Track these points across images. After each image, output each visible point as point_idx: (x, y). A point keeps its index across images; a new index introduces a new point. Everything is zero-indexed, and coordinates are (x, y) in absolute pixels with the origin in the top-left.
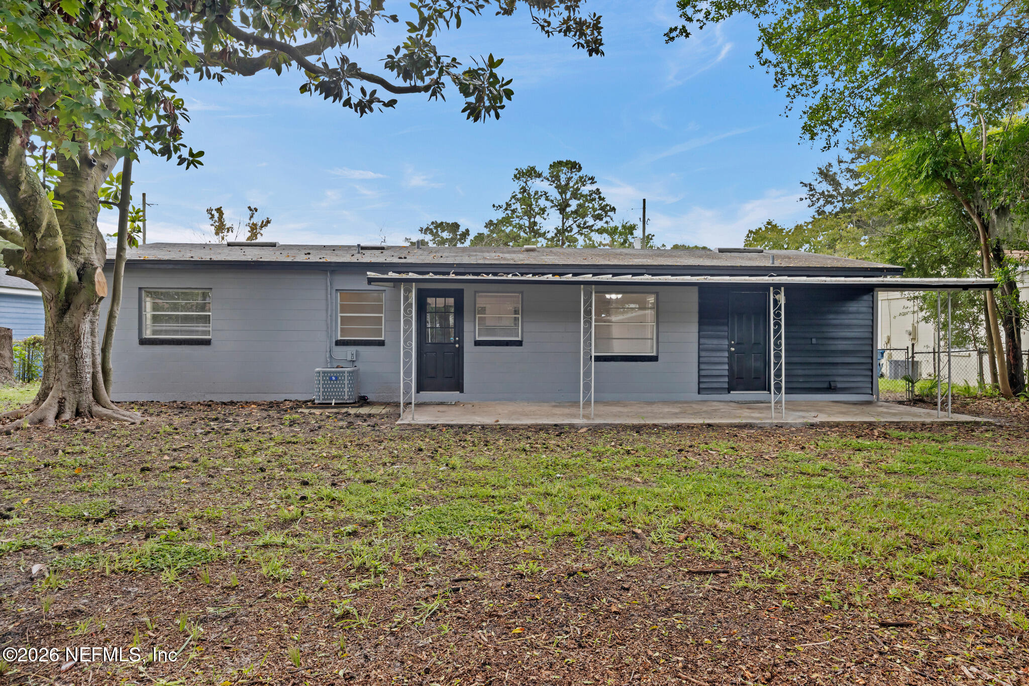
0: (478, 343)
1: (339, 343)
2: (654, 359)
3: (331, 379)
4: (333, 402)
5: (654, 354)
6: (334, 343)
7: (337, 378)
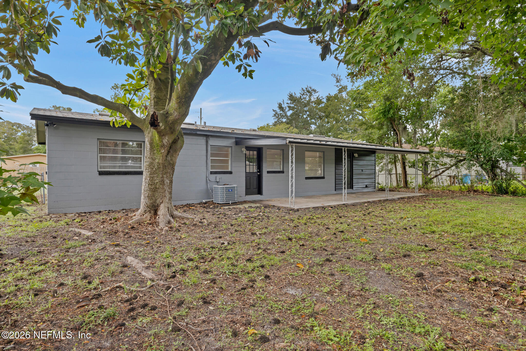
0: (268, 172)
1: (211, 173)
2: (323, 178)
3: (229, 191)
4: (230, 202)
5: (322, 176)
6: (210, 173)
7: (232, 190)
